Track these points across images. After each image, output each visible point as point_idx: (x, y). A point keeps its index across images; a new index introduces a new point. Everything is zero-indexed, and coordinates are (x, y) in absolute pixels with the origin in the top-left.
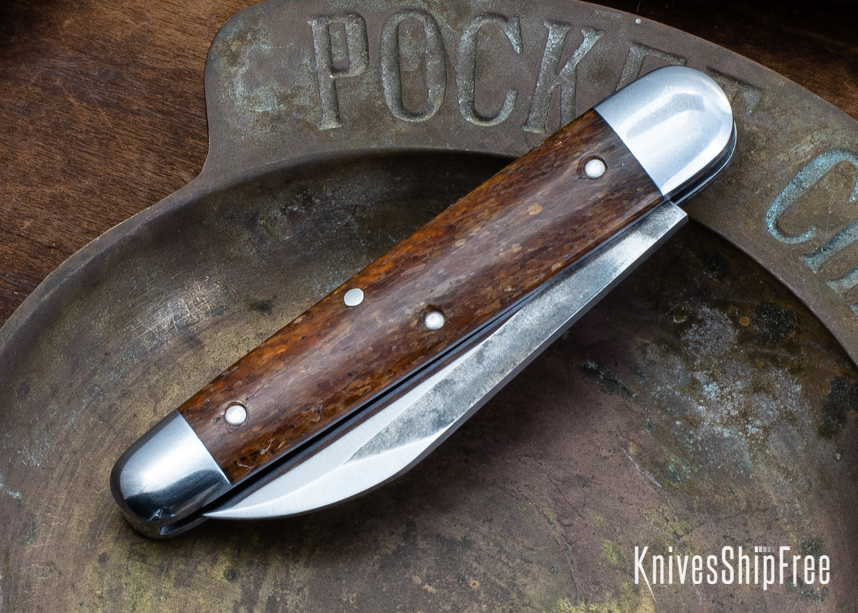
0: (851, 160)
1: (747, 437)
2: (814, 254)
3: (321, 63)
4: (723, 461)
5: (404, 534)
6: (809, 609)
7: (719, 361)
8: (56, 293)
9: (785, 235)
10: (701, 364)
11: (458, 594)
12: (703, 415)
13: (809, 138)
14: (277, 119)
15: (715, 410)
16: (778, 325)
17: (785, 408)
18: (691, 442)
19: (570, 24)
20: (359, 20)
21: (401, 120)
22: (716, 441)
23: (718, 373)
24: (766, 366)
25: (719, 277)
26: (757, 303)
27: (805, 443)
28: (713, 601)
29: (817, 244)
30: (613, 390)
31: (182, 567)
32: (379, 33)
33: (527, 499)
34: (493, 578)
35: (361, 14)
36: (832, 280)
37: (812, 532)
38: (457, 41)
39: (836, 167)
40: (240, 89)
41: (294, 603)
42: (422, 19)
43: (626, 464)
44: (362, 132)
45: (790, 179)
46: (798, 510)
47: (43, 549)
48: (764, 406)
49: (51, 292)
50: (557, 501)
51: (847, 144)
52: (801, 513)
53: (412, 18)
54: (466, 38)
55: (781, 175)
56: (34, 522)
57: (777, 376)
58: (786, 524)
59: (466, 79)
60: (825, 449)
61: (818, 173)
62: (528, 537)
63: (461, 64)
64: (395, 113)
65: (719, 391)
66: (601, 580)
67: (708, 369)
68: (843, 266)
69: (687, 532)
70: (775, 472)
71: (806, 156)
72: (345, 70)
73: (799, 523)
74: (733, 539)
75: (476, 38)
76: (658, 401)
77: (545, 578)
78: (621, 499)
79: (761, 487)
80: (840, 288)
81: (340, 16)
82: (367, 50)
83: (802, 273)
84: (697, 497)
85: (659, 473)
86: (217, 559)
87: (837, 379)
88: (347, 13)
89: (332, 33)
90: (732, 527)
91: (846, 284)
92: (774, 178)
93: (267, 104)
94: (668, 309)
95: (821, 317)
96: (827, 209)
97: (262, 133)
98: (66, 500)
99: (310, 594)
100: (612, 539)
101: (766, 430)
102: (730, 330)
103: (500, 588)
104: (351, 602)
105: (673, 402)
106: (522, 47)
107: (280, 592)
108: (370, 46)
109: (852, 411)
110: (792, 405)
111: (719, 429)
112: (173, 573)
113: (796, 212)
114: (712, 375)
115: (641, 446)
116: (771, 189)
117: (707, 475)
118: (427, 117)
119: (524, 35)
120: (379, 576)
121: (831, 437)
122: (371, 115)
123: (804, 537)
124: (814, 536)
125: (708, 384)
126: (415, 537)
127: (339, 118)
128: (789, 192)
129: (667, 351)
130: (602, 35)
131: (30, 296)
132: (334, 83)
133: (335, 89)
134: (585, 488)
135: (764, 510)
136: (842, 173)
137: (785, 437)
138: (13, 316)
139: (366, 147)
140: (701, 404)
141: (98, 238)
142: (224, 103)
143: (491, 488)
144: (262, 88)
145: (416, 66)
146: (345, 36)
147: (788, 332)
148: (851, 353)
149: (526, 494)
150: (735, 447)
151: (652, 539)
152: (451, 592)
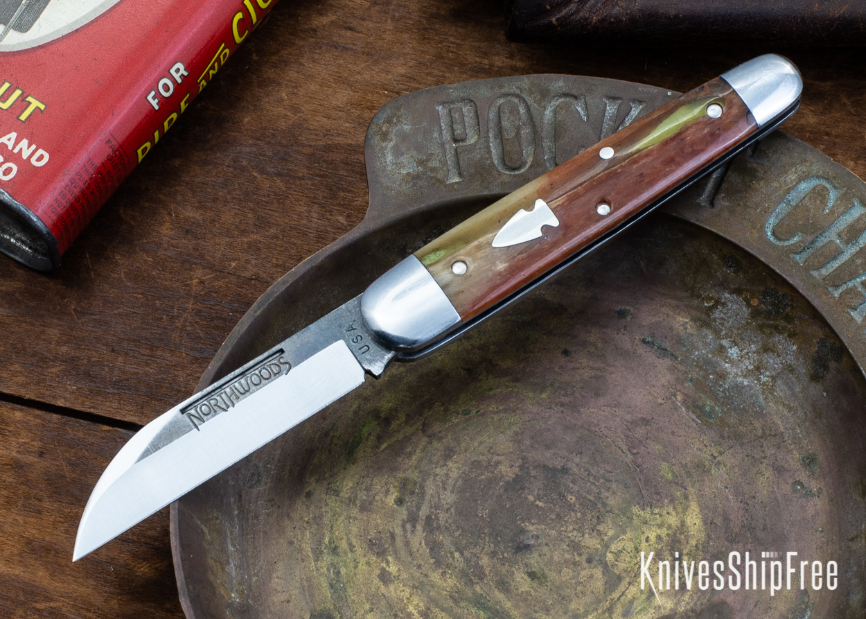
0: (824, 183)
1: (760, 384)
2: (801, 252)
3: (447, 136)
4: (744, 402)
5: (520, 466)
6: (809, 504)
7: (738, 331)
8: (266, 309)
9: (780, 240)
10: (726, 334)
11: (560, 506)
12: (729, 370)
13: (794, 170)
14: (415, 177)
15: (737, 367)
16: (778, 304)
17: (786, 362)
18: (721, 390)
19: (620, 98)
20: (472, 104)
21: (505, 174)
22: (738, 388)
23: (738, 340)
24: (771, 332)
25: (734, 272)
26: (762, 289)
27: (801, 387)
28: (741, 502)
29: (802, 245)
30: (664, 356)
31: (365, 498)
32: (487, 112)
33: (606, 437)
34: (584, 494)
35: (473, 99)
36: (814, 270)
37: (809, 449)
38: (542, 115)
39: (814, 189)
40: (390, 158)
41: (445, 519)
42: (516, 100)
43: (676, 408)
44: (477, 183)
45: (781, 199)
46: (798, 434)
47: (265, 491)
48: (771, 361)
49: (262, 309)
50: (627, 437)
51: (821, 173)
52: (800, 436)
53: (509, 100)
54: (548, 113)
55: (775, 197)
56: (259, 473)
57: (779, 340)
58: (791, 445)
59: (550, 142)
60: (816, 390)
61: (802, 194)
62: (608, 463)
63: (546, 131)
64: (500, 169)
65: (739, 352)
66: (661, 491)
67: (731, 337)
68: (822, 259)
69: (721, 453)
70: (781, 408)
71: (792, 183)
72: (463, 140)
73: (800, 443)
74: (753, 457)
75: (555, 112)
76: (697, 362)
77: (621, 492)
78: (673, 433)
79: (771, 419)
80: (820, 275)
81: (458, 102)
82: (479, 125)
83: (793, 266)
84: (727, 429)
85: (699, 413)
86: (389, 491)
87: (822, 340)
88: (463, 100)
89: (453, 115)
90: (753, 448)
91: (824, 272)
92: (770, 200)
93: (409, 166)
94: (700, 296)
95: (807, 297)
96: (808, 219)
97: (406, 188)
98: (281, 455)
99: (455, 512)
100: (668, 462)
101: (774, 378)
102: (744, 309)
103: (590, 501)
104: (485, 516)
105: (708, 362)
106: (588, 116)
107: (435, 512)
108: (480, 122)
109: (833, 362)
110: (791, 359)
111: (741, 379)
112: (358, 502)
113: (787, 223)
114: (734, 341)
115: (686, 395)
116: (768, 208)
117: (733, 413)
118: (523, 170)
119: (589, 108)
120: (504, 497)
121: (819, 381)
122: (483, 171)
123: (803, 452)
124: (811, 452)
125: (731, 348)
126: (528, 468)
127: (460, 175)
128: (782, 209)
129: (702, 327)
130: (644, 105)
131: (247, 313)
132: (456, 150)
133: (457, 153)
134: (647, 427)
135: (775, 436)
136: (819, 194)
137: (787, 384)
138: (236, 327)
139: (481, 194)
140: (727, 362)
141: (293, 269)
142: (379, 169)
143: (580, 430)
144: (405, 156)
145: (513, 134)
146: (463, 116)
147: (785, 308)
148: (829, 321)
149: (605, 433)
150: (752, 391)
151: (696, 460)
152: (555, 505)
